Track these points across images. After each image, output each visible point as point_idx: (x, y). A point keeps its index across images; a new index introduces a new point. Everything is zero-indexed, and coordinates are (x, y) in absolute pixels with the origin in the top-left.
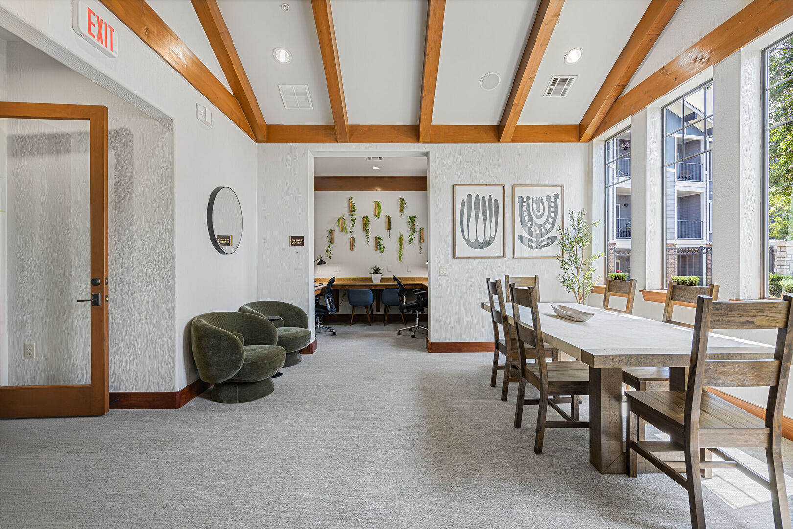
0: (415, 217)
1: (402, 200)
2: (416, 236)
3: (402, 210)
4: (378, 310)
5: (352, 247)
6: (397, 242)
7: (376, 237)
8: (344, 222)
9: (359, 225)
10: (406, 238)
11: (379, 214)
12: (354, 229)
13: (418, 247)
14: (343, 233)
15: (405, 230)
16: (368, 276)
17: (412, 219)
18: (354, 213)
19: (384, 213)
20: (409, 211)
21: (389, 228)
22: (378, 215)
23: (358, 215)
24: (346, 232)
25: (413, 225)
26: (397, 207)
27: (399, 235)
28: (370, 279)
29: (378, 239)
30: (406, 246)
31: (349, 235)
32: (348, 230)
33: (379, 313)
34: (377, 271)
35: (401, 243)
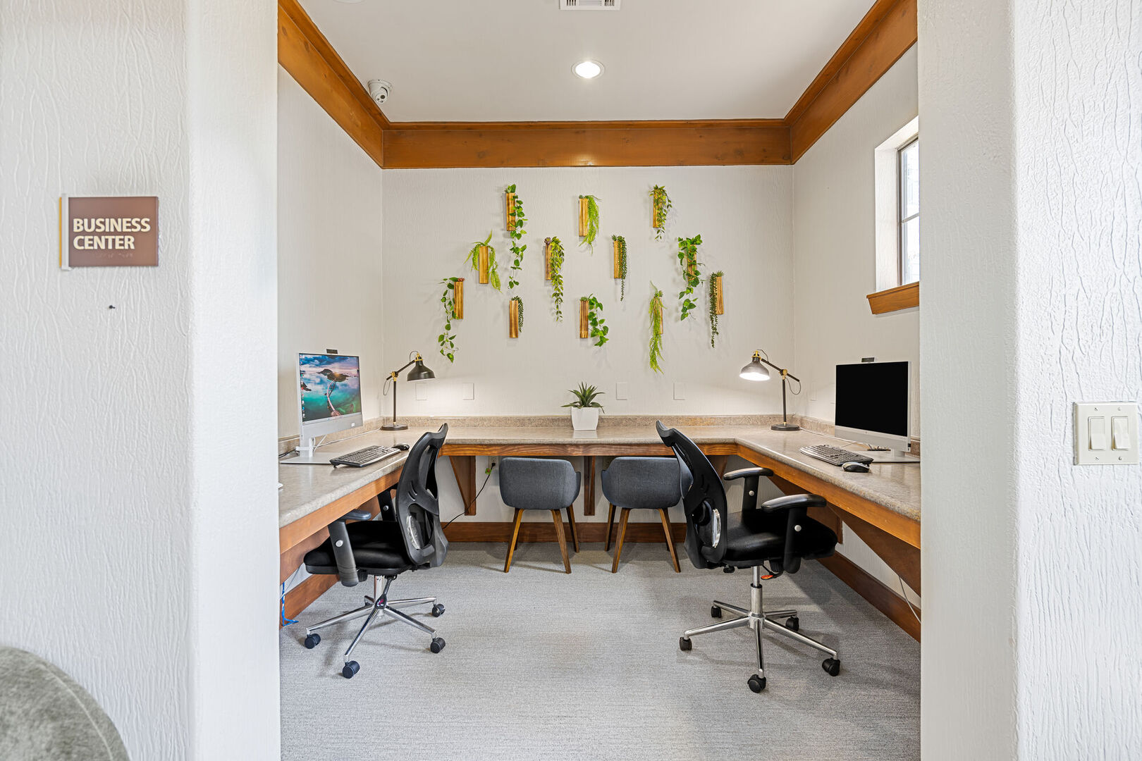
0: (696, 241)
1: (659, 192)
2: (700, 294)
3: (659, 221)
4: (590, 510)
5: (515, 327)
6: (646, 312)
7: (583, 300)
8: (491, 258)
9: (534, 263)
10: (671, 304)
11: (592, 232)
12: (518, 276)
13: (706, 329)
14: (489, 288)
15: (669, 278)
16: (563, 413)
17: (689, 249)
18: (518, 230)
19: (607, 228)
20: (679, 226)
21: (621, 273)
22: (587, 236)
23: (533, 236)
24: (498, 284)
25: (692, 264)
26: (645, 212)
27: (649, 294)
28: (567, 423)
29: (589, 305)
30: (670, 324)
31: (505, 295)
32: (504, 281)
33: (591, 519)
34: (585, 399)
35: (656, 316)
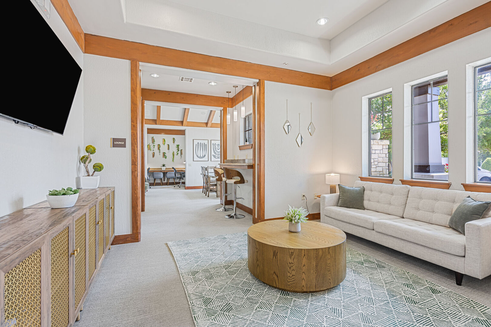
0: (179, 145)
1: (174, 139)
2: (179, 152)
3: (174, 142)
4: (164, 181)
5: (153, 156)
6: (172, 154)
7: (163, 153)
8: (150, 146)
9: (156, 147)
10: (175, 153)
11: (165, 144)
12: (154, 149)
13: (180, 156)
14: (150, 151)
15: (175, 150)
16: (160, 168)
17: (178, 146)
18: (154, 143)
19: (167, 143)
20: (177, 143)
21: (169, 149)
22: (164, 144)
23: (156, 144)
24: (151, 150)
25: (178, 148)
26: (172, 141)
27: (172, 152)
28: (161, 169)
29: (164, 153)
30: (175, 156)
31: (152, 152)
32: (152, 149)
33: (164, 182)
34: (164, 166)
35: (173, 155)
